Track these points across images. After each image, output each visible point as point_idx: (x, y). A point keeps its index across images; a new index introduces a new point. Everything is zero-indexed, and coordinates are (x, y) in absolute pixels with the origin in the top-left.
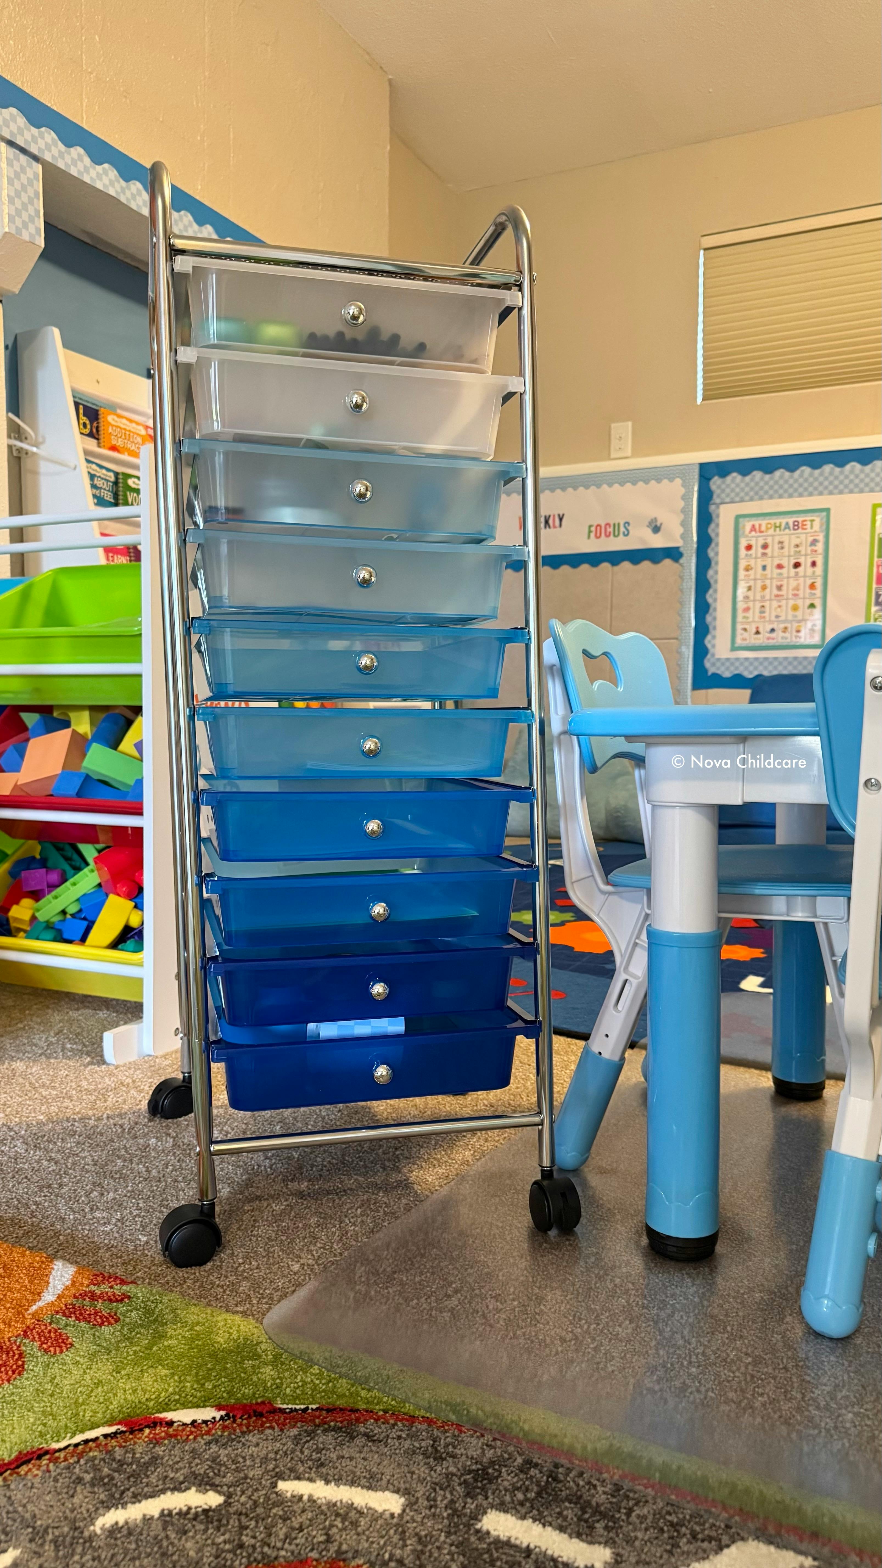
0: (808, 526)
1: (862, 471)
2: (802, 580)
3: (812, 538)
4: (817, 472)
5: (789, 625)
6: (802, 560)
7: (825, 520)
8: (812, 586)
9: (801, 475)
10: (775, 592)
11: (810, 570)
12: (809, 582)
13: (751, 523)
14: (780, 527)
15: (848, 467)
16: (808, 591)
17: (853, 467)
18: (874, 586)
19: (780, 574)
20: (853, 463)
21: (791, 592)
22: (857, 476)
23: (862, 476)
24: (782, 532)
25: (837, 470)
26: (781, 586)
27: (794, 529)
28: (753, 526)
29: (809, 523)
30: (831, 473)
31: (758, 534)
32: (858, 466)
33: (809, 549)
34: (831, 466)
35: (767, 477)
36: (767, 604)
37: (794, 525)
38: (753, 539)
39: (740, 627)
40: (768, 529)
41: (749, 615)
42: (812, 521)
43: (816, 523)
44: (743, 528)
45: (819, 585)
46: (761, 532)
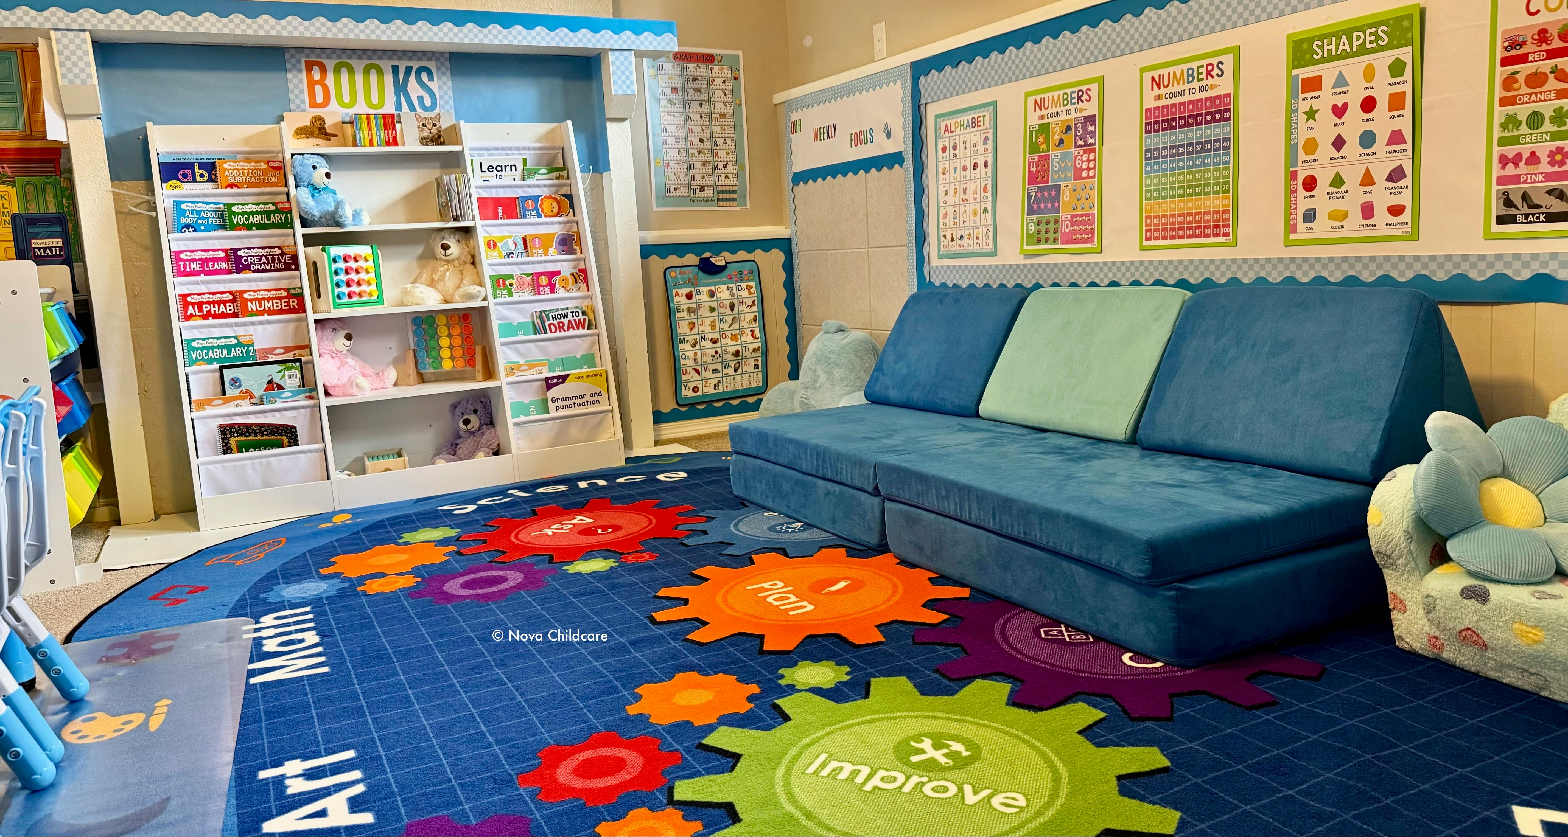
0: (982, 123)
1: (1017, 56)
2: (979, 182)
3: (985, 136)
4: (987, 61)
5: (971, 232)
6: (978, 161)
7: (992, 116)
8: (985, 188)
9: (976, 67)
10: (962, 196)
11: (984, 171)
12: (983, 184)
13: (945, 123)
14: (964, 125)
15: (1007, 53)
16: (983, 194)
17: (1011, 52)
18: (1027, 186)
19: (965, 177)
21: (972, 196)
22: (1013, 62)
24: (965, 131)
25: (1000, 57)
26: (966, 189)
27: (973, 127)
28: (946, 126)
29: (982, 119)
30: (996, 62)
31: (950, 134)
32: (1014, 51)
33: (983, 147)
34: (996, 53)
35: (955, 71)
36: (957, 209)
37: (973, 123)
38: (947, 139)
39: (942, 234)
40: (956, 128)
41: (947, 221)
42: (984, 116)
43: (987, 119)
44: (940, 128)
45: (990, 187)
46: (952, 132)
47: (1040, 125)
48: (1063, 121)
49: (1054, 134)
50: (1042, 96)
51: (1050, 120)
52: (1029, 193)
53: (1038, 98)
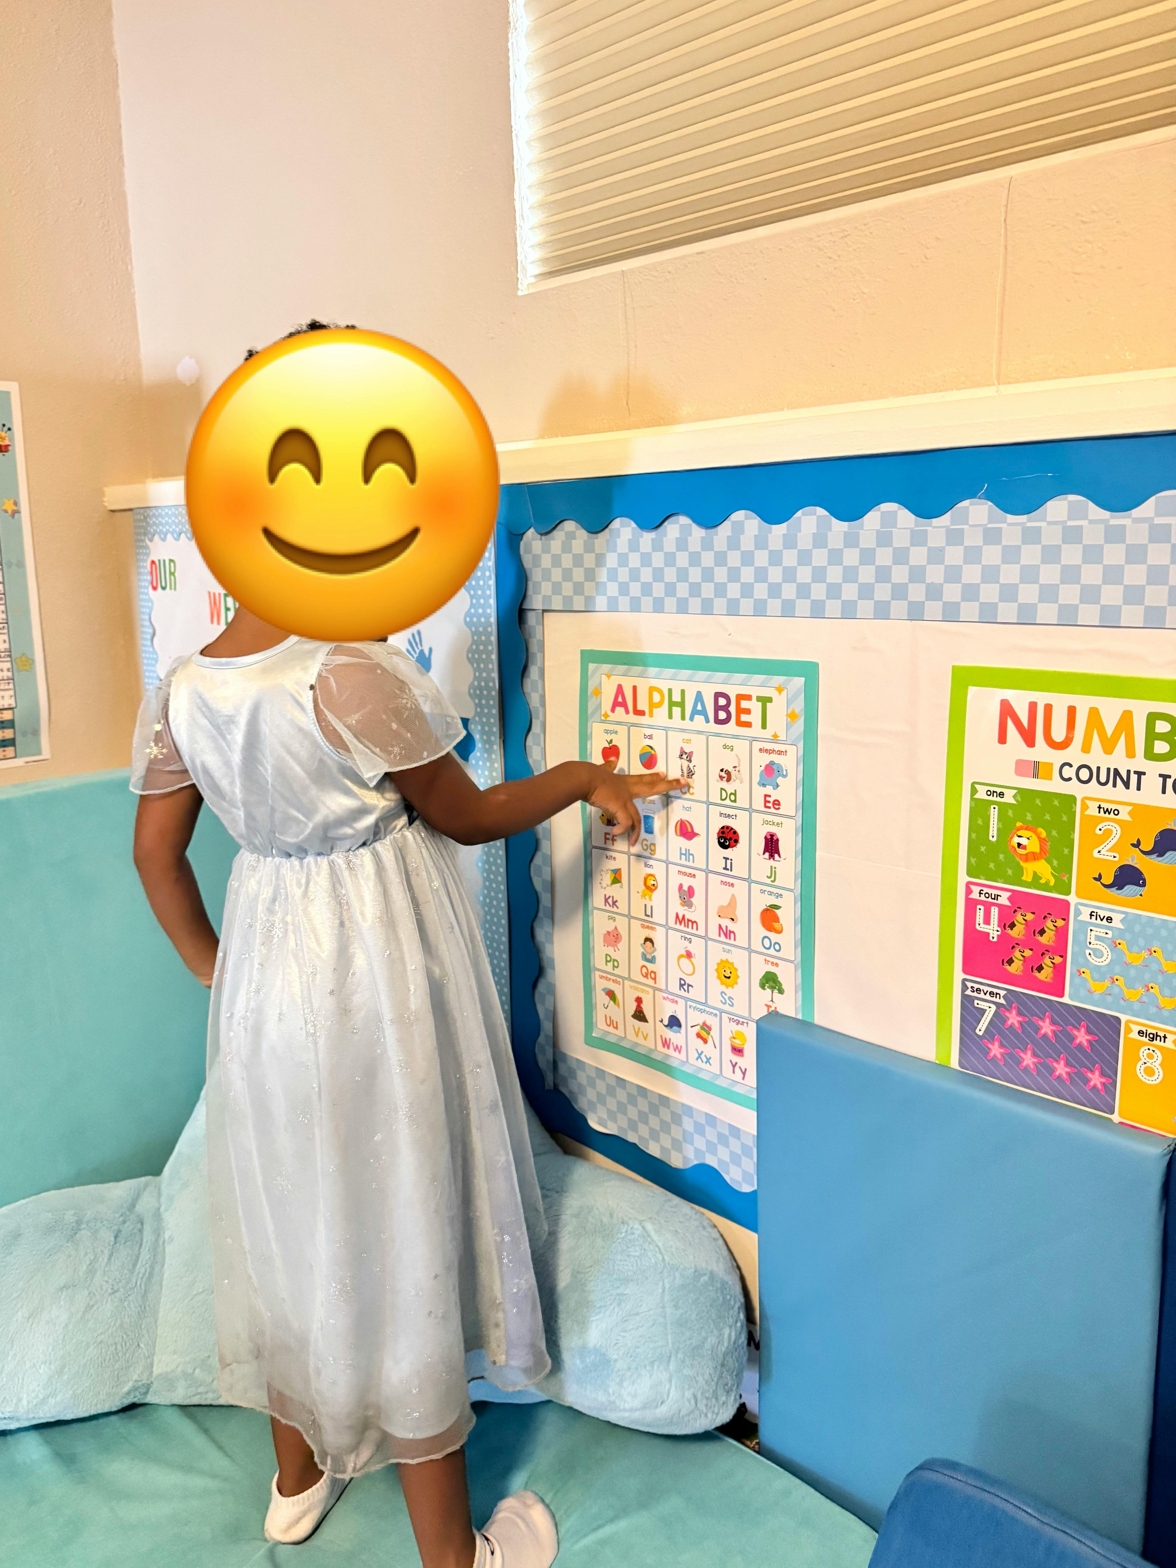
0: (755, 718)
1: (919, 539)
2: (741, 888)
3: (766, 759)
4: (779, 530)
5: (712, 1022)
6: (739, 825)
7: (799, 705)
8: (769, 917)
9: (734, 543)
10: (677, 907)
11: (762, 862)
12: (761, 902)
13: (616, 681)
14: (682, 704)
15: (872, 519)
16: (759, 930)
17: (889, 520)
18: (959, 975)
19: (687, 854)
20: (889, 507)
21: (714, 922)
22: (901, 556)
23: (918, 556)
24: (687, 724)
25: (839, 527)
26: (691, 891)
27: (718, 721)
28: (620, 690)
29: (755, 706)
30: (820, 540)
31: (632, 718)
32: (905, 518)
33: (759, 792)
34: (821, 511)
35: (648, 537)
36: (658, 936)
37: (717, 708)
38: (622, 730)
39: (600, 984)
40: (652, 705)
41: (620, 954)
42: (765, 701)
43: (777, 712)
44: (598, 692)
45: (787, 915)
46: (642, 713)
47: (1022, 792)
48: (1138, 810)
49: (1093, 840)
50: (1042, 698)
51: (1073, 788)
52: (967, 1001)
53: (1020, 701)
